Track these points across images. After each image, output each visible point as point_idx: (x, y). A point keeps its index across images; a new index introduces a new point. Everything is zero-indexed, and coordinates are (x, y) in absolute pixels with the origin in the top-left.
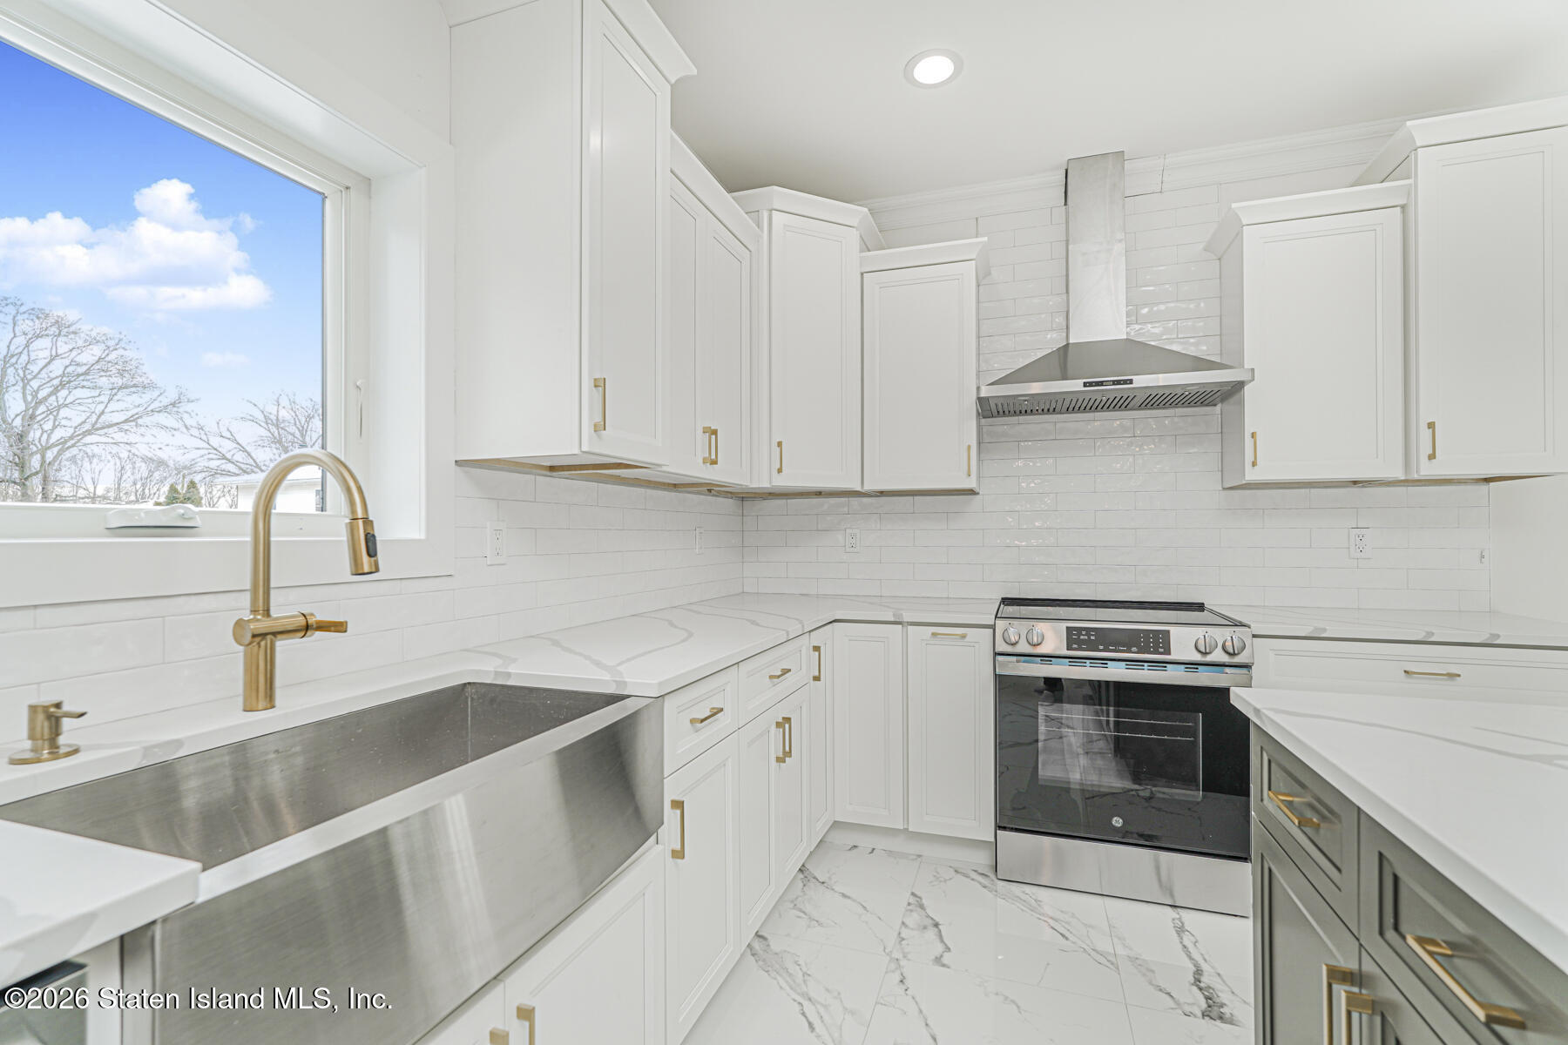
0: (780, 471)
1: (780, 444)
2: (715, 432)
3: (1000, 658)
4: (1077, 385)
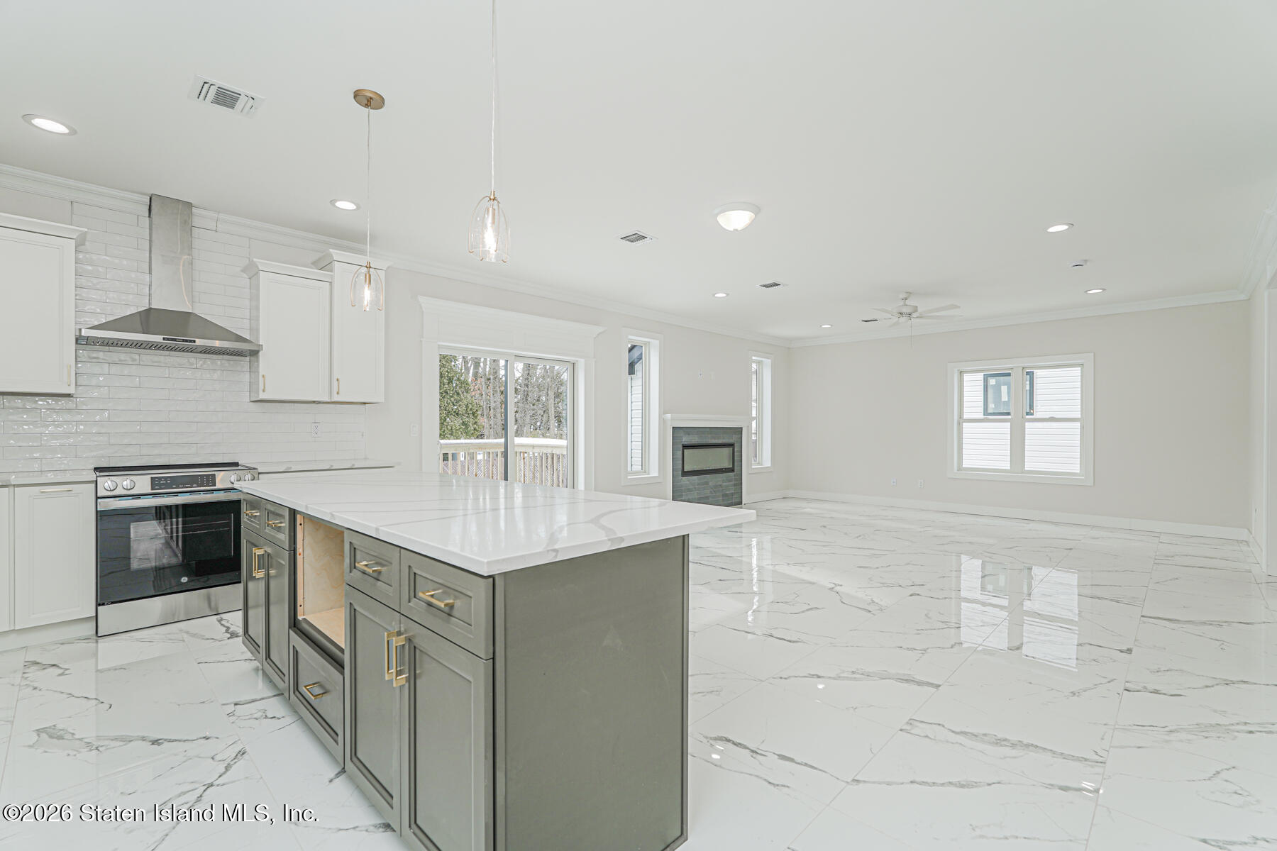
3: (100, 500)
4: (158, 338)
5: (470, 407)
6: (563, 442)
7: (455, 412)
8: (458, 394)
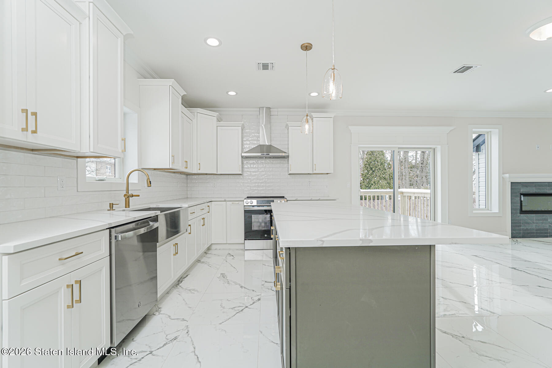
0: (199, 169)
1: (199, 164)
2: (187, 162)
3: (245, 207)
4: (259, 154)
5: (391, 175)
6: (428, 191)
7: (384, 178)
8: (385, 170)
